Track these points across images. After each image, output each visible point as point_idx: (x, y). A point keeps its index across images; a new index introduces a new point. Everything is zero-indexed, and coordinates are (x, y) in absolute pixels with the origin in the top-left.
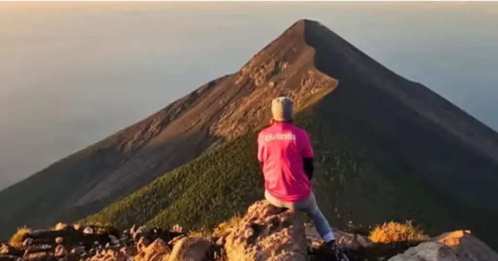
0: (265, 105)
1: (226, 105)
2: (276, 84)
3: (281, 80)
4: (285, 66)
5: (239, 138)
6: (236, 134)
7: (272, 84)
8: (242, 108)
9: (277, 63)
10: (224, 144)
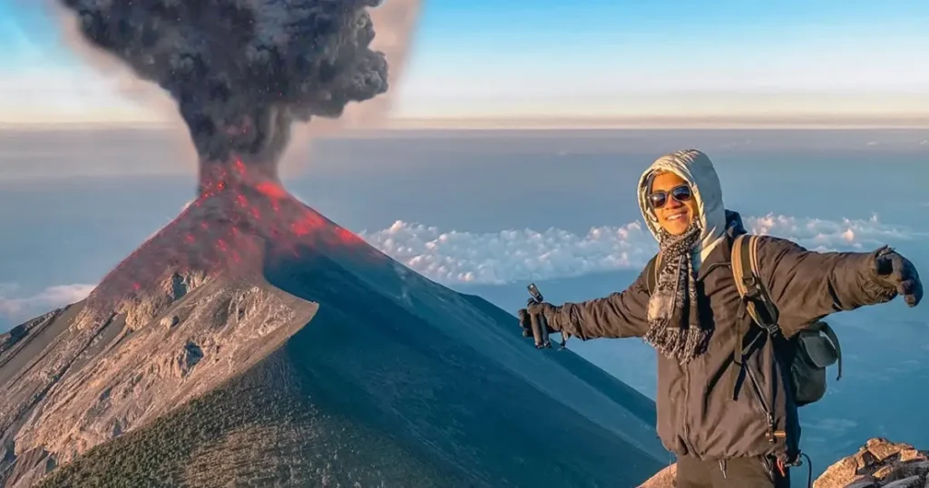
0: (152, 370)
1: (56, 380)
2: (176, 322)
3: (187, 313)
4: (196, 280)
5: (92, 453)
6: (85, 444)
7: (166, 322)
8: (96, 384)
9: (177, 277)
10: (56, 470)
